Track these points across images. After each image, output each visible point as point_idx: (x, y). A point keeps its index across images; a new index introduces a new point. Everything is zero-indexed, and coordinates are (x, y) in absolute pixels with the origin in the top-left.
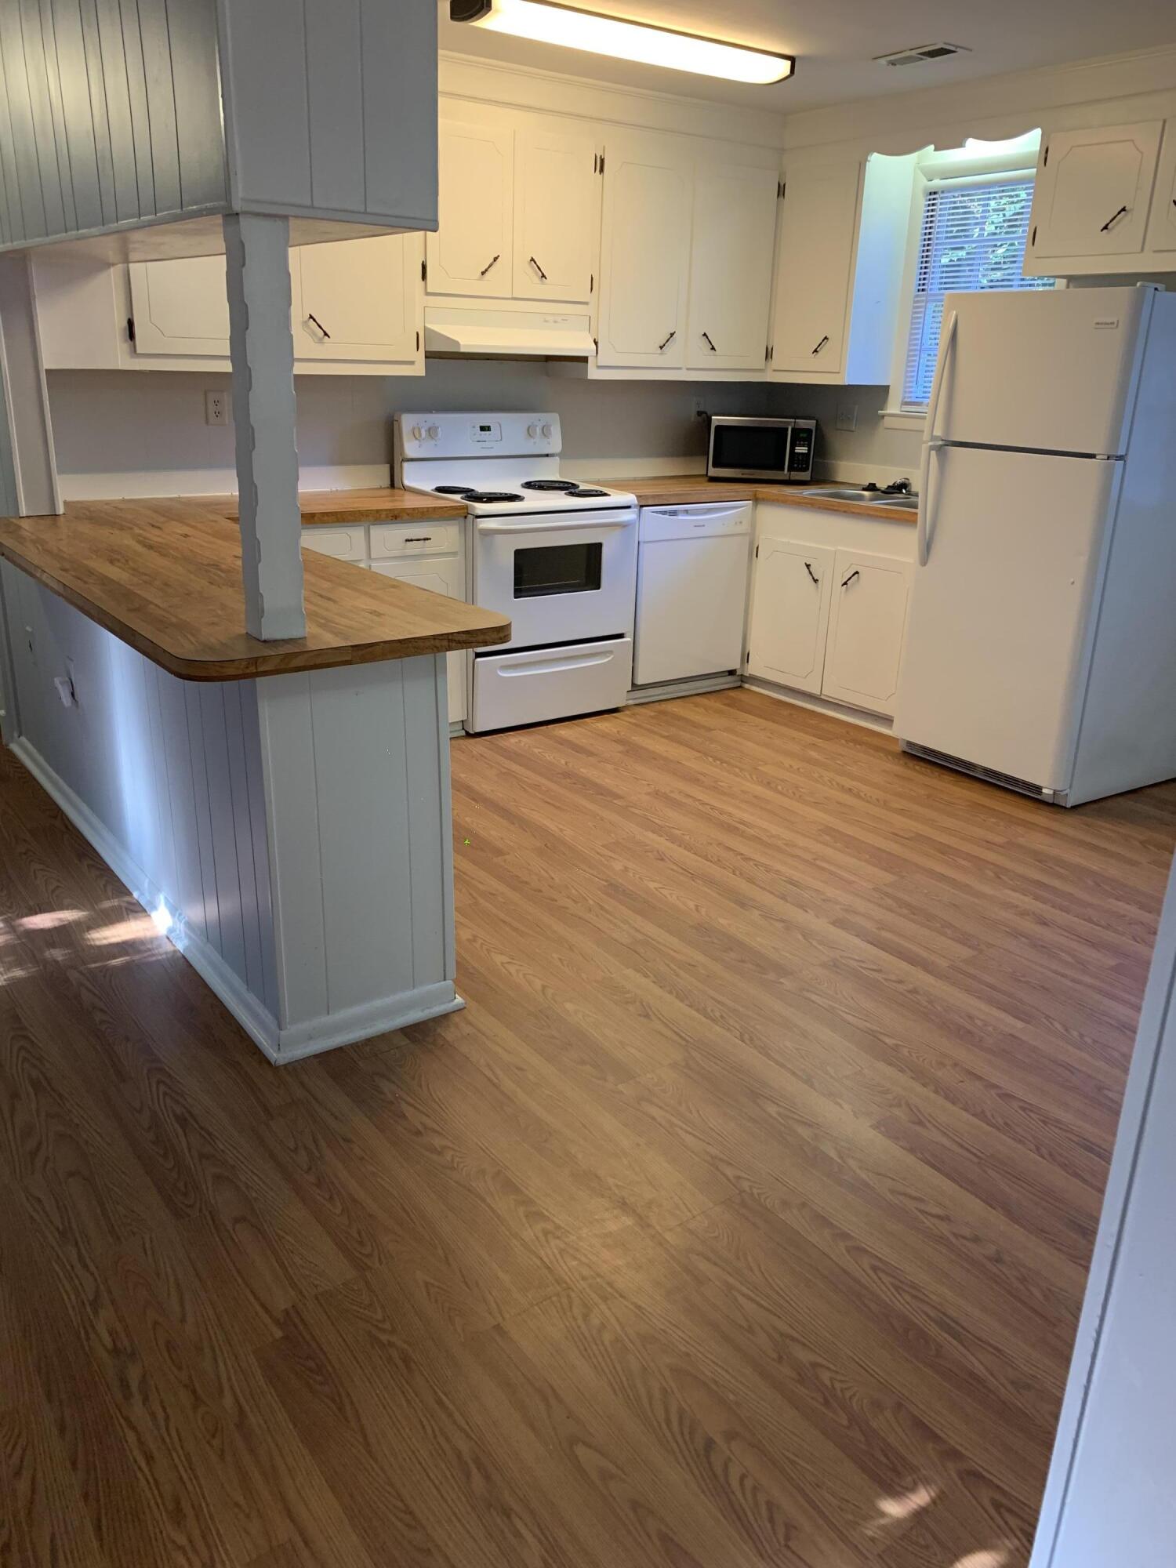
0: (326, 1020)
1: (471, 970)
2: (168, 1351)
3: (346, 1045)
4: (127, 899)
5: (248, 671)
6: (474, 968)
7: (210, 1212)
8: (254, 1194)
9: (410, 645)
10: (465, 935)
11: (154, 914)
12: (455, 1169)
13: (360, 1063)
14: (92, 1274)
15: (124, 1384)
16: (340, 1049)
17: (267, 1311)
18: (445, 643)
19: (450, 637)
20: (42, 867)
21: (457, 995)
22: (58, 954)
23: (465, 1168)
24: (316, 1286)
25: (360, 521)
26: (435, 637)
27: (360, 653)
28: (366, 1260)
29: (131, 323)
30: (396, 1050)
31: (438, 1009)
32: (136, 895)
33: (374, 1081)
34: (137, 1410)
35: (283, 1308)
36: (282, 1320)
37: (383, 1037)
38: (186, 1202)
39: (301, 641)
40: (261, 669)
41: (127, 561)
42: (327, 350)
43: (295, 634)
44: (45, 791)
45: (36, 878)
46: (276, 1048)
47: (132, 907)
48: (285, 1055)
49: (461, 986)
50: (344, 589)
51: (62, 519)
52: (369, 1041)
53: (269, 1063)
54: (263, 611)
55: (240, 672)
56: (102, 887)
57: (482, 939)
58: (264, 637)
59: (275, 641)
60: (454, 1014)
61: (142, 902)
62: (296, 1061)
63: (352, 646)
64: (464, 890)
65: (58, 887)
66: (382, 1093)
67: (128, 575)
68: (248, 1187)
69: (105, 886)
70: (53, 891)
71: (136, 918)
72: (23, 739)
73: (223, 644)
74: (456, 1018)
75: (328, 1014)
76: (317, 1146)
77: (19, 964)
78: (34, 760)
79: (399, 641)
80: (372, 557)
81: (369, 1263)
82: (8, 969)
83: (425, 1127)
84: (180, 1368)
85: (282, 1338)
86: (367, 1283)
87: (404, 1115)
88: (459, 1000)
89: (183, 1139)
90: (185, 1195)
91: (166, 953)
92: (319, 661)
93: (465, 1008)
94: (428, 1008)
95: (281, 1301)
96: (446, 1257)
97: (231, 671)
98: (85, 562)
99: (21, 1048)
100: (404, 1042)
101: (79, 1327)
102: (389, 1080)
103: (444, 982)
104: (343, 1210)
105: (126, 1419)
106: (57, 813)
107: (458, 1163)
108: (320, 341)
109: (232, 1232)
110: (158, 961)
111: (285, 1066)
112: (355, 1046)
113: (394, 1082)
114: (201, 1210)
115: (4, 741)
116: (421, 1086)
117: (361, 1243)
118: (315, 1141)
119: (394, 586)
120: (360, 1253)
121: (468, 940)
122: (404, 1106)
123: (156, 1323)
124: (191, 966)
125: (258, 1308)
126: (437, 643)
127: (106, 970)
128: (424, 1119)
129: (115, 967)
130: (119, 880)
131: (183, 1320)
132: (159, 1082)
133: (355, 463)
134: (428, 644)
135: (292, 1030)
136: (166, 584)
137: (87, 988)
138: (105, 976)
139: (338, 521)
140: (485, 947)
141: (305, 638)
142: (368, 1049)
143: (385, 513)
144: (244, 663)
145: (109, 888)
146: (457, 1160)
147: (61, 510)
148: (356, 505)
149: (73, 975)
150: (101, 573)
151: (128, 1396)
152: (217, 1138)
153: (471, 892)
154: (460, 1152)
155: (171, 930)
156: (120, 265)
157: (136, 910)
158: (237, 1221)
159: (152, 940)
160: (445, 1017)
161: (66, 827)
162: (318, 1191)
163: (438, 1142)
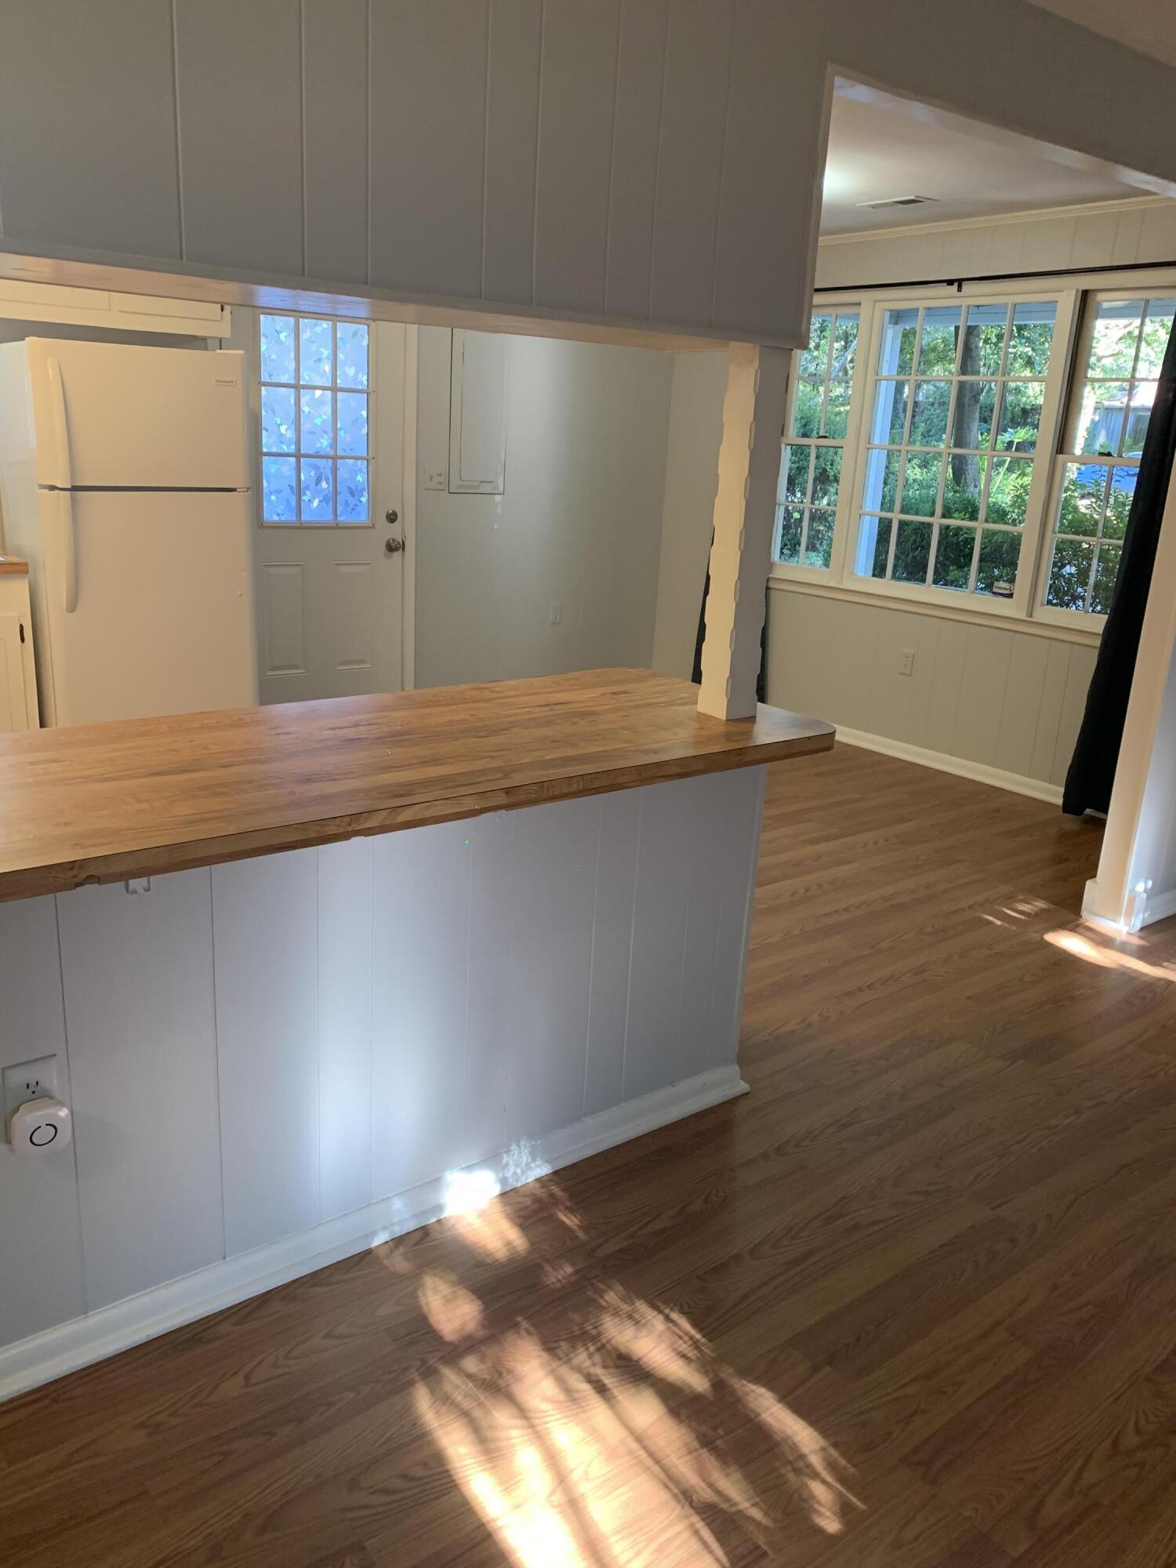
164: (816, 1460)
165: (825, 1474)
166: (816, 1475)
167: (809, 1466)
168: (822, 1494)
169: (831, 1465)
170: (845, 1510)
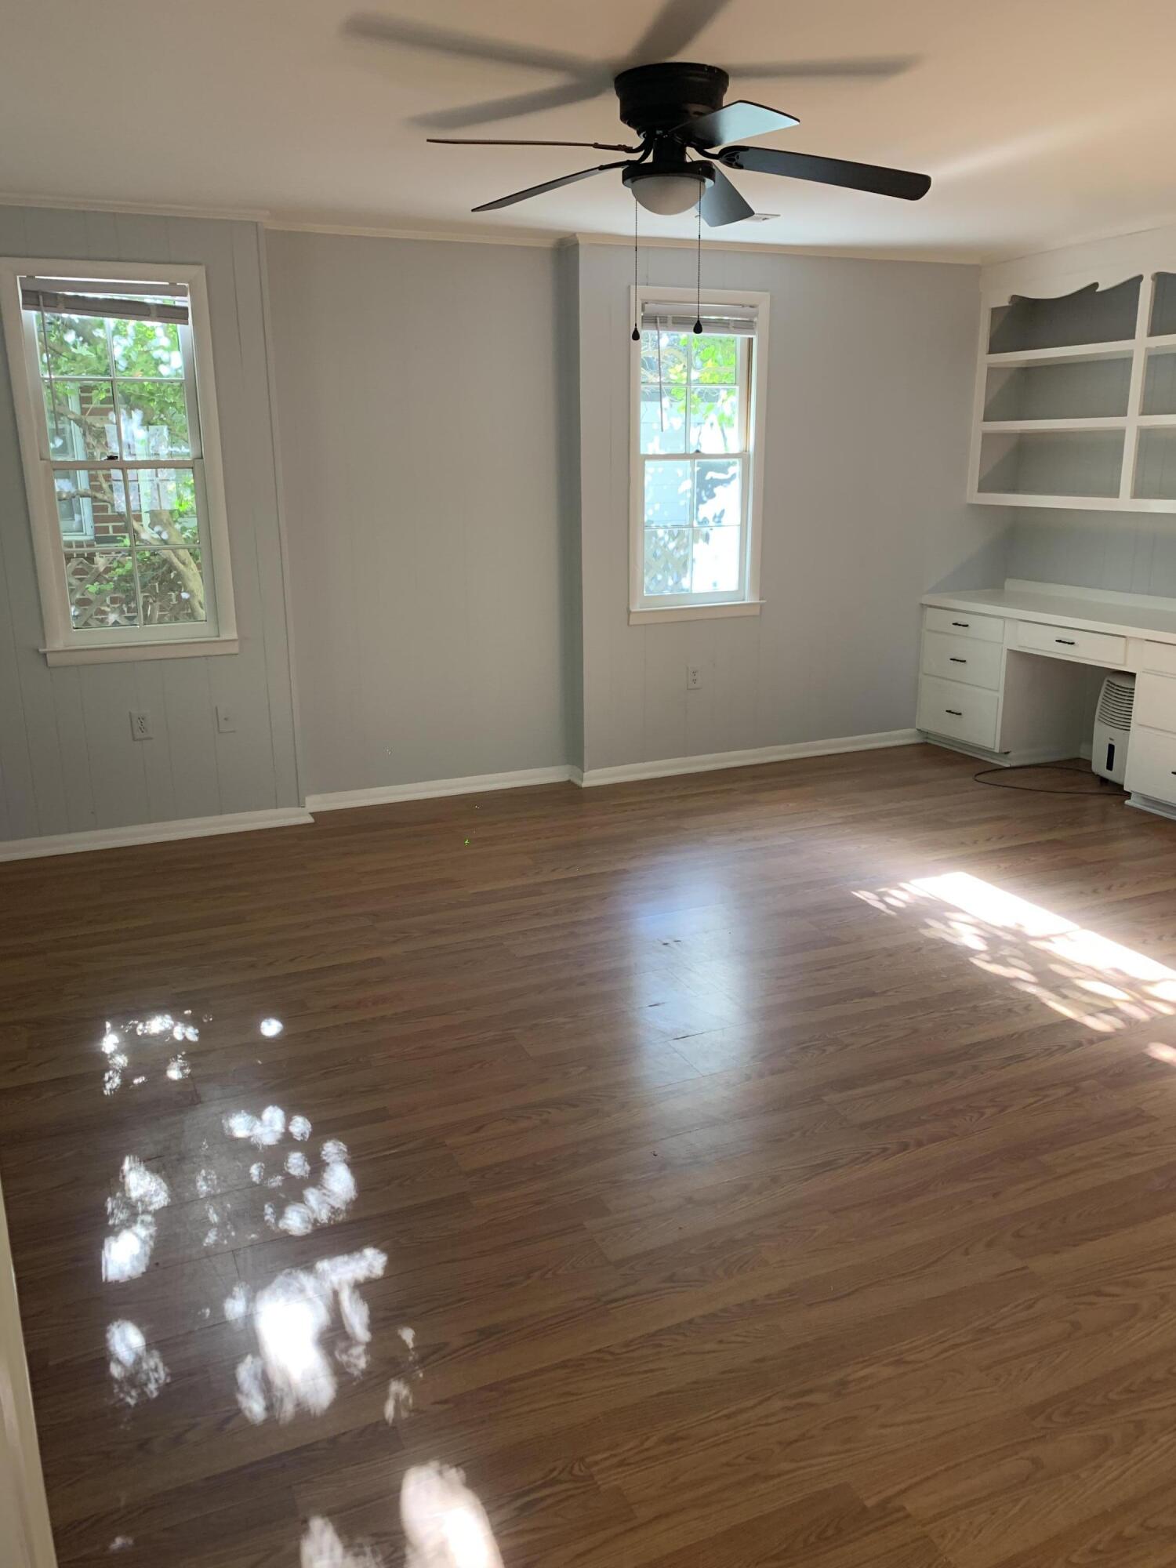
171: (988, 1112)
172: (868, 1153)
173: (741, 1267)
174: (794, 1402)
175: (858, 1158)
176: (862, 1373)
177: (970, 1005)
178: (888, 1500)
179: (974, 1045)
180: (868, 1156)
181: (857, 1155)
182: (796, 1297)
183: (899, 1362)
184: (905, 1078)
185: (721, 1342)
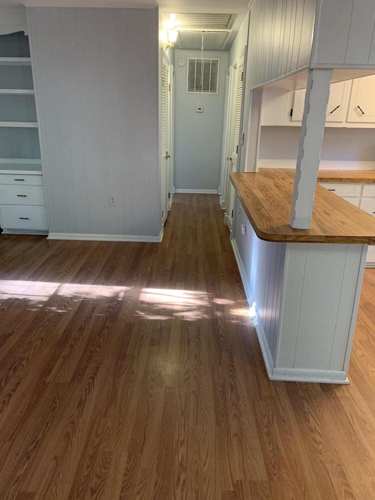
0: (291, 370)
1: (357, 369)
2: (196, 475)
3: (297, 382)
4: (245, 300)
5: (282, 240)
6: (358, 368)
7: (228, 427)
8: (244, 428)
9: (351, 239)
10: (359, 353)
11: (251, 308)
12: (321, 454)
13: (300, 391)
14: (185, 432)
15: (179, 479)
16: (294, 382)
17: (232, 478)
18: (367, 240)
19: (370, 238)
20: (225, 282)
21: (347, 378)
22: (218, 314)
23: (326, 456)
24: (252, 477)
25: (360, 182)
26: (363, 237)
27: (329, 239)
28: (273, 476)
29: (292, 111)
30: (315, 391)
31: (337, 381)
32: (248, 299)
33: (302, 401)
34: (178, 492)
35: (237, 479)
36: (235, 484)
37: (312, 384)
38: (222, 420)
39: (307, 231)
40: (287, 240)
41: (266, 191)
42: (363, 119)
43: (306, 227)
44: (235, 258)
45: (222, 285)
46: (271, 374)
47: (245, 304)
48: (274, 377)
49: (350, 375)
50: (336, 211)
51: (256, 174)
52: (306, 383)
53: (268, 377)
54: (295, 218)
55: (279, 239)
56: (239, 294)
57: (366, 357)
58: (293, 227)
59: (297, 229)
60: (344, 385)
61: (249, 303)
62: (277, 381)
63: (326, 236)
64: (365, 333)
65: (227, 290)
66: (304, 407)
67: (263, 196)
68: (243, 423)
69: (240, 294)
70: (225, 291)
71: (245, 308)
72: (234, 240)
73: (278, 228)
74: (344, 388)
75: (293, 368)
76: (273, 418)
77: (206, 313)
78: (235, 247)
79: (346, 237)
80: (363, 196)
81: (274, 478)
82: (204, 314)
83: (316, 430)
84: (197, 483)
85: (233, 491)
86: (270, 485)
87: (309, 420)
88: (347, 381)
89: (230, 395)
90: (223, 417)
91: (250, 324)
92: (310, 240)
93: (349, 385)
94: (333, 379)
95: (238, 476)
96: (305, 492)
97: (276, 239)
98: (253, 190)
99: (197, 342)
100: (319, 389)
101: (174, 449)
102: (308, 403)
103: (342, 372)
104: (272, 450)
105: (174, 493)
106: (236, 265)
107: (324, 452)
108: (360, 115)
109: (232, 439)
110: (246, 325)
111: (273, 381)
112: (300, 383)
113: (309, 404)
114: (225, 425)
115: (230, 240)
116: (320, 411)
117: (274, 467)
118: (273, 416)
119: (358, 212)
120: (272, 472)
121: (360, 356)
122: (310, 417)
123: (196, 461)
124: (256, 331)
125: (229, 475)
126: (364, 240)
127: (230, 323)
128: (317, 426)
129: (233, 323)
130: (245, 293)
131: (204, 465)
132: (231, 370)
133: (366, 160)
134: (359, 239)
135: (278, 369)
136: (274, 201)
137: (222, 328)
138: (228, 325)
139: (351, 182)
140: (366, 361)
141: (309, 229)
142: (305, 386)
143: (371, 180)
144: (281, 236)
145: (241, 295)
146: (324, 450)
147: (257, 171)
148: (361, 176)
149: (220, 322)
150: (255, 195)
151: (178, 484)
152: (240, 399)
153: (368, 335)
154: (326, 447)
155: (254, 317)
156: (292, 91)
157: (246, 305)
158: (235, 435)
159: (248, 317)
160: (340, 385)
161: (237, 271)
162: (266, 437)
163: (318, 438)
164: (147, 316)
165: (144, 316)
166: (144, 315)
167: (147, 315)
168: (142, 314)
169: (144, 317)
170: (137, 314)
171: (97, 349)
172: (86, 389)
173: (107, 462)
174: (181, 486)
175: (86, 393)
176: (180, 457)
177: (46, 319)
178: (233, 484)
179: (65, 331)
180: (88, 390)
181: (84, 392)
182: (134, 454)
183: (182, 443)
184: (61, 356)
185: (138, 493)
